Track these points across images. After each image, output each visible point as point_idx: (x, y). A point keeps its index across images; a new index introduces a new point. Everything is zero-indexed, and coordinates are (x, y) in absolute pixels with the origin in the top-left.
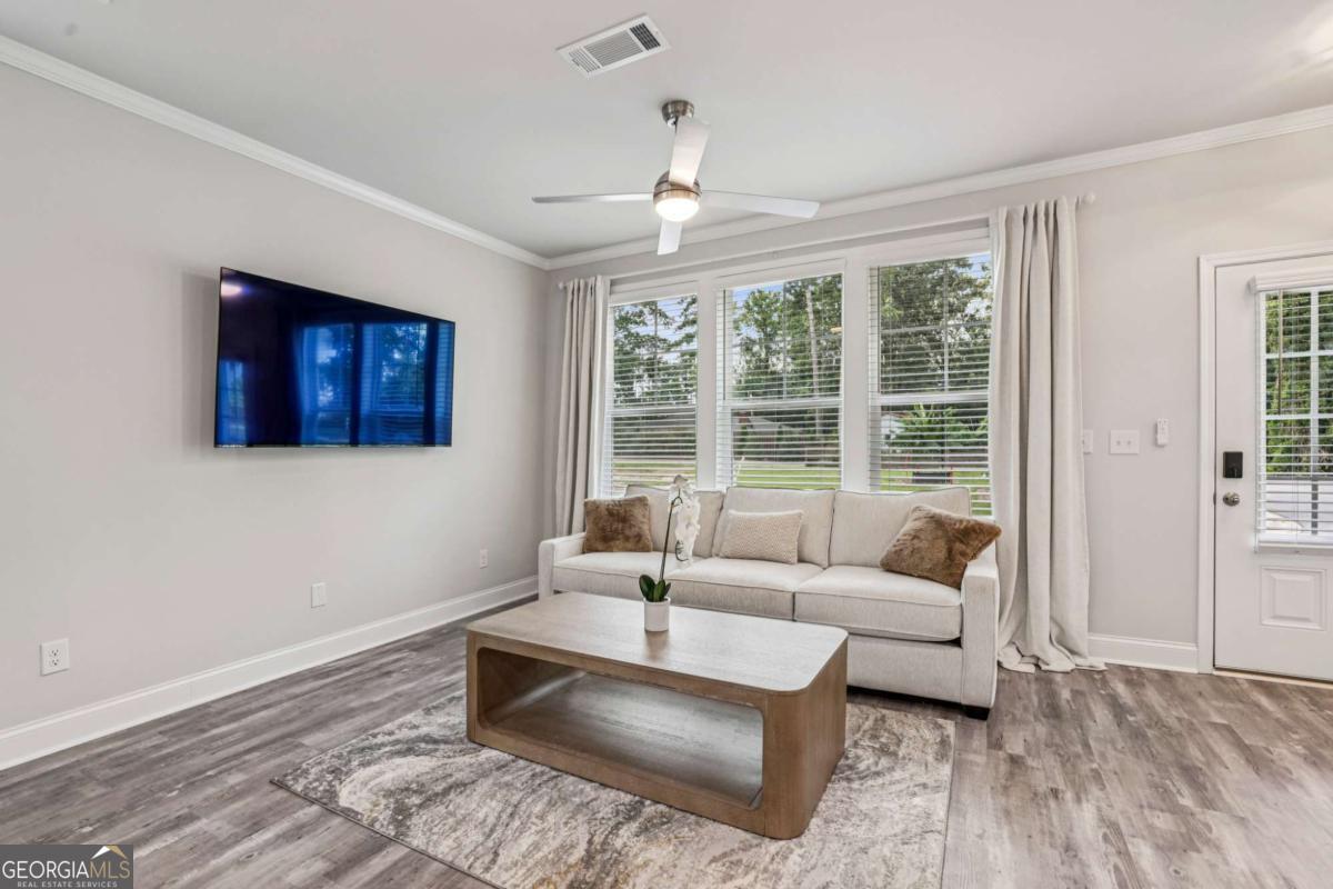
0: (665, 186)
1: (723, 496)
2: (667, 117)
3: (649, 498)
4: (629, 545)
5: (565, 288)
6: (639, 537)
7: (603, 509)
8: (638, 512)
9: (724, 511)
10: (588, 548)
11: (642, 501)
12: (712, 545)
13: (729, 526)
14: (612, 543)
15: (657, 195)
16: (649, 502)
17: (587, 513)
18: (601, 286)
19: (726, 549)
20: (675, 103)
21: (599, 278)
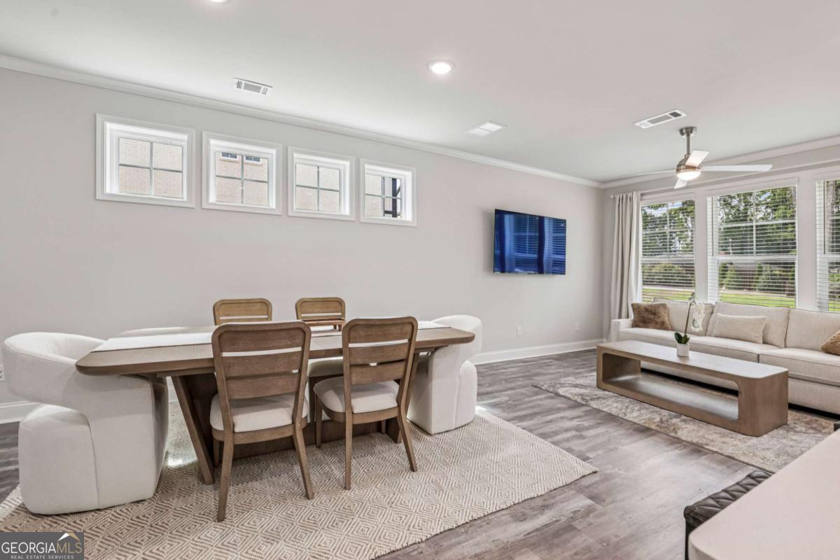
0: (682, 167)
1: (713, 307)
2: (682, 134)
3: (667, 304)
4: (658, 326)
5: (614, 198)
6: (663, 323)
7: (642, 307)
8: (662, 311)
9: (714, 315)
10: (635, 325)
11: (664, 306)
12: (707, 331)
13: (717, 321)
14: (649, 325)
15: (678, 170)
16: (668, 306)
17: (634, 310)
18: (635, 196)
19: (715, 332)
20: (687, 129)
21: (634, 193)
